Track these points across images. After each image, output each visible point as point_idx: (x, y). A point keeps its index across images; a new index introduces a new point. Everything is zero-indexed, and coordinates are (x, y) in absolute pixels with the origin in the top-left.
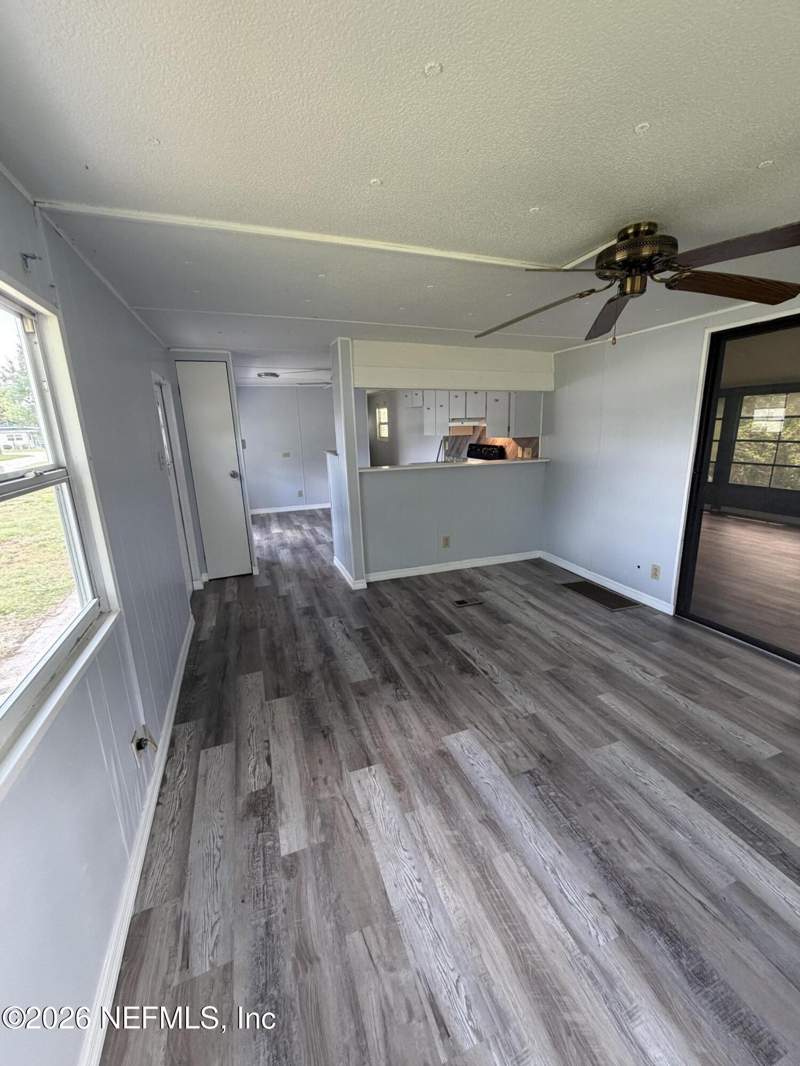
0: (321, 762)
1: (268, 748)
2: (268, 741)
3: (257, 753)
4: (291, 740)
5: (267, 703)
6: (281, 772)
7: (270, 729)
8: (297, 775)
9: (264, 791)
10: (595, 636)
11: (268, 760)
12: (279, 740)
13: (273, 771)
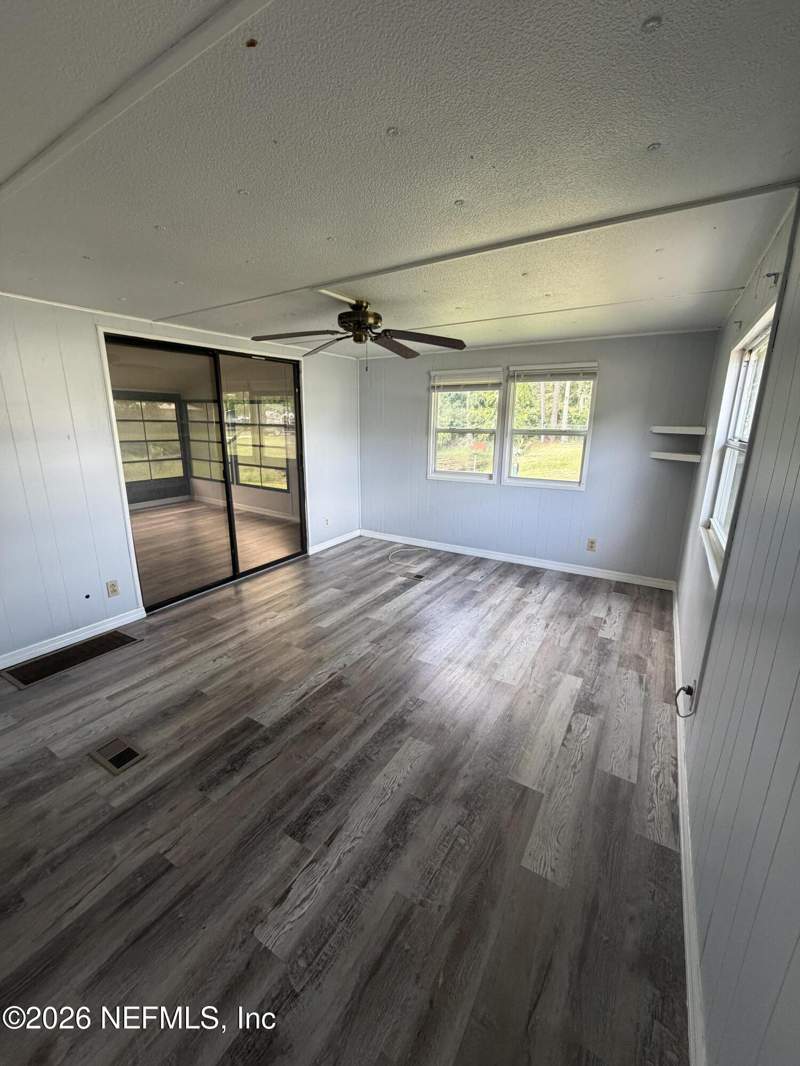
0: (529, 703)
1: (565, 739)
2: (563, 744)
3: (577, 740)
4: (541, 732)
5: (544, 792)
6: (563, 714)
7: (555, 756)
8: (552, 705)
9: (581, 712)
10: (221, 638)
11: (569, 729)
12: (552, 739)
13: (568, 719)
